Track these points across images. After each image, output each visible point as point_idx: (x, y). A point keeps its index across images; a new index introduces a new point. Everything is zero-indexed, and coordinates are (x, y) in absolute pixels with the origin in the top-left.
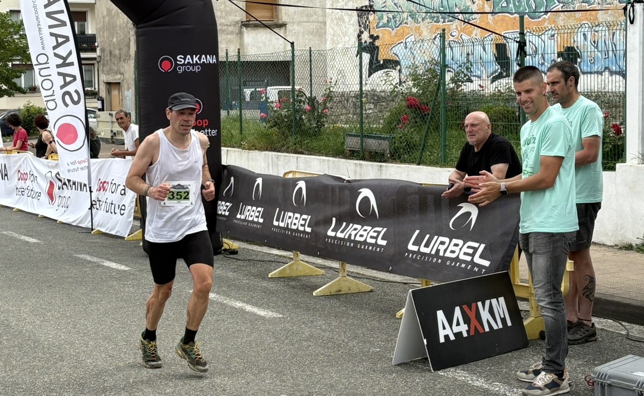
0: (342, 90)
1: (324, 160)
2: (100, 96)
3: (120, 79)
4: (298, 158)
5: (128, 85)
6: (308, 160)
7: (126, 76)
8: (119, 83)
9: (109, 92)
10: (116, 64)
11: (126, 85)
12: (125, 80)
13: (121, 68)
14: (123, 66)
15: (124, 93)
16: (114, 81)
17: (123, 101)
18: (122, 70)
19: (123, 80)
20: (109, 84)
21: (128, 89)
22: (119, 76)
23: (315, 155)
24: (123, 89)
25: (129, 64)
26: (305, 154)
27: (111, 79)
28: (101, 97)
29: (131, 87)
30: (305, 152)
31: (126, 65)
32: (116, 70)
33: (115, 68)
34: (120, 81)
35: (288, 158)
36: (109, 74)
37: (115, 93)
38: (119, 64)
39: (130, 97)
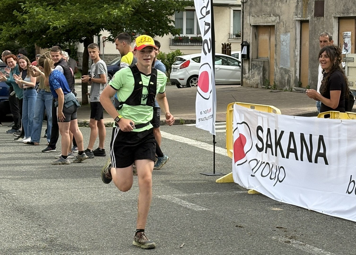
2: (244, 40)
3: (273, 22)
5: (286, 29)
7: (284, 17)
8: (273, 26)
9: (256, 37)
10: (269, 5)
11: (283, 29)
12: (282, 23)
13: (276, 9)
14: (279, 6)
15: (280, 37)
16: (266, 24)
17: (278, 46)
18: (278, 11)
19: (278, 23)
20: (256, 27)
21: (286, 32)
22: (273, 18)
24: (278, 33)
25: (288, 4)
27: (261, 21)
28: (246, 42)
29: (291, 30)
31: (283, 5)
32: (269, 11)
33: (269, 9)
34: (273, 24)
36: (258, 16)
37: (264, 37)
38: (273, 5)
39: (288, 42)
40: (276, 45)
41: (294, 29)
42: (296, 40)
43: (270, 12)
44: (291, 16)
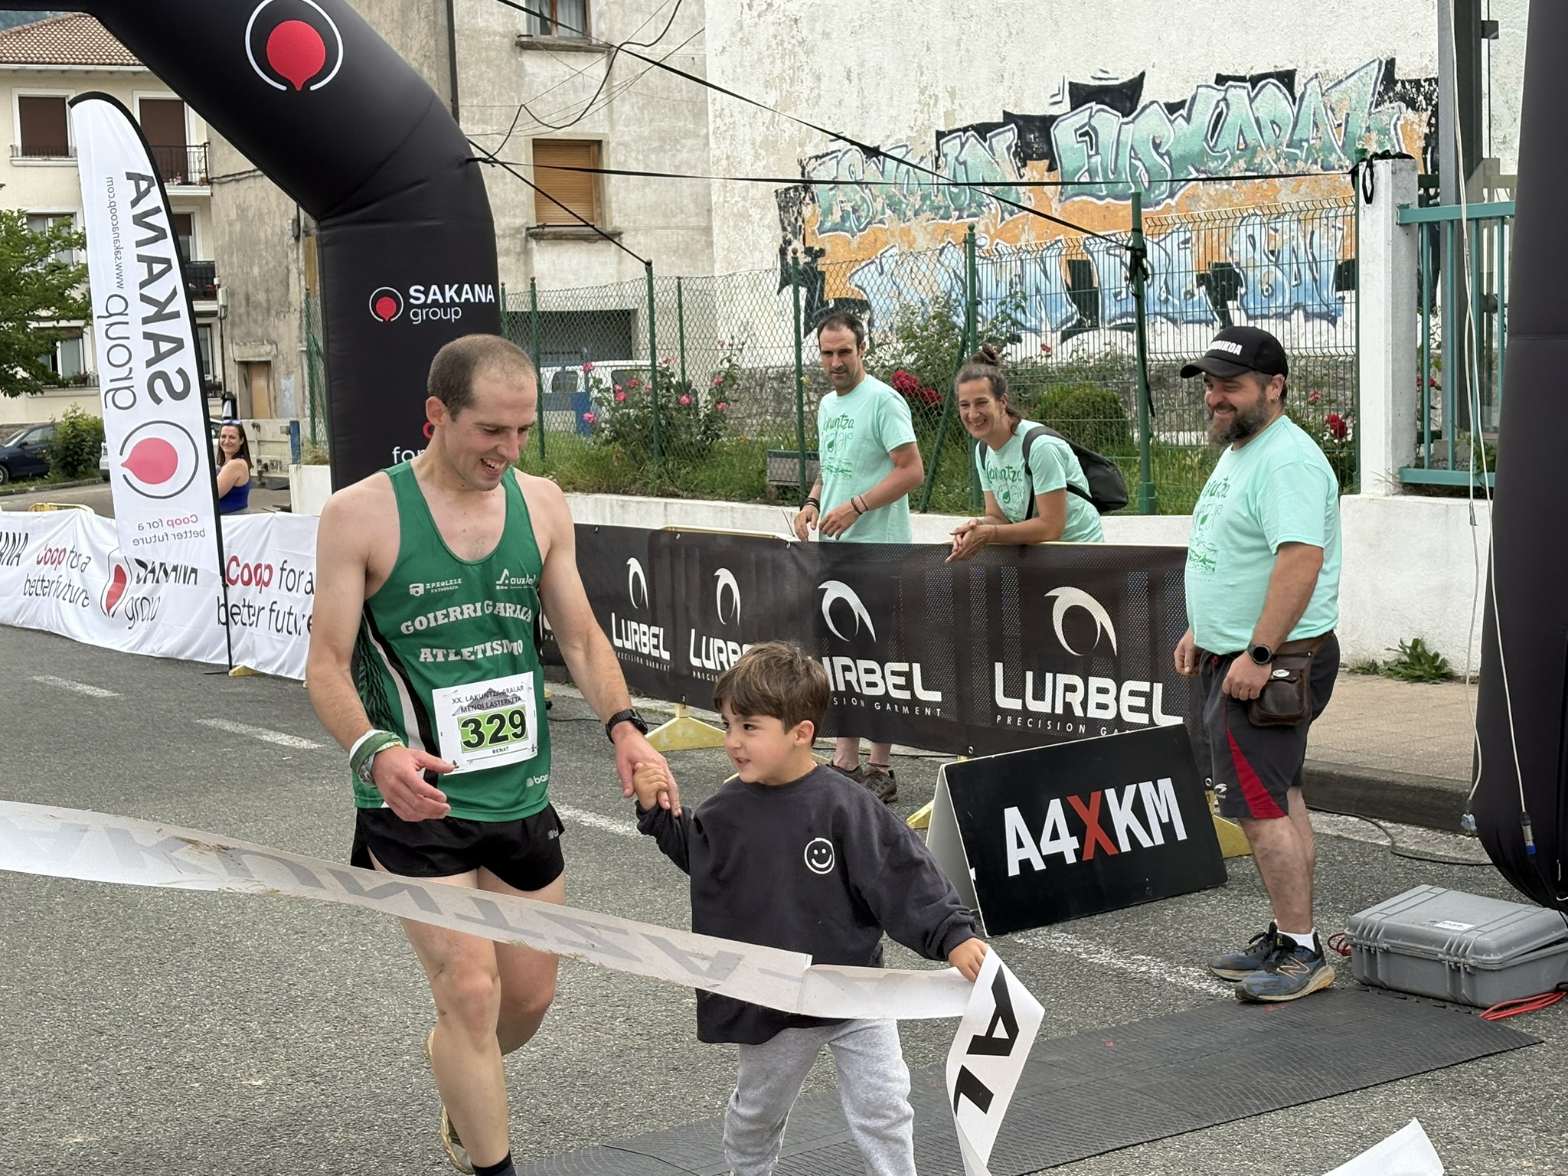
0: (750, 366)
1: (722, 509)
2: (228, 390)
3: (268, 354)
4: (669, 507)
5: (287, 367)
6: (689, 508)
7: (283, 346)
8: (267, 363)
9: (247, 382)
10: (260, 323)
11: (283, 367)
12: (281, 357)
13: (270, 330)
14: (275, 326)
15: (280, 383)
16: (258, 360)
17: (278, 399)
18: (274, 336)
19: (276, 356)
20: (246, 365)
21: (288, 374)
22: (268, 348)
23: (703, 499)
24: (276, 376)
25: (288, 323)
26: (683, 498)
27: (251, 354)
28: (230, 393)
30: (681, 493)
31: (281, 324)
32: (260, 334)
33: (260, 332)
34: (269, 359)
35: (646, 506)
36: (245, 344)
37: (259, 383)
38: (266, 323)
39: (292, 391)
40: (275, 398)
41: (299, 368)
42: (304, 387)
43: (263, 336)
44: (293, 345)
